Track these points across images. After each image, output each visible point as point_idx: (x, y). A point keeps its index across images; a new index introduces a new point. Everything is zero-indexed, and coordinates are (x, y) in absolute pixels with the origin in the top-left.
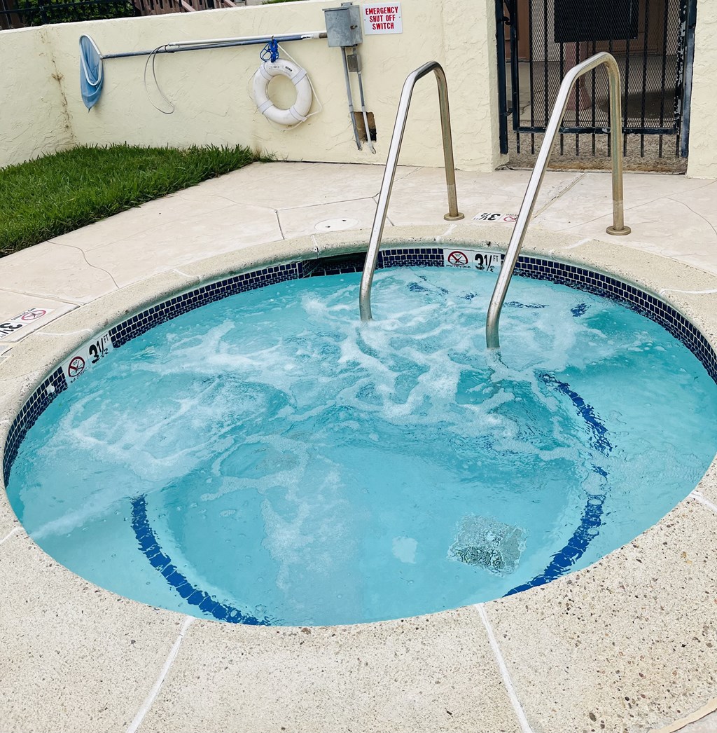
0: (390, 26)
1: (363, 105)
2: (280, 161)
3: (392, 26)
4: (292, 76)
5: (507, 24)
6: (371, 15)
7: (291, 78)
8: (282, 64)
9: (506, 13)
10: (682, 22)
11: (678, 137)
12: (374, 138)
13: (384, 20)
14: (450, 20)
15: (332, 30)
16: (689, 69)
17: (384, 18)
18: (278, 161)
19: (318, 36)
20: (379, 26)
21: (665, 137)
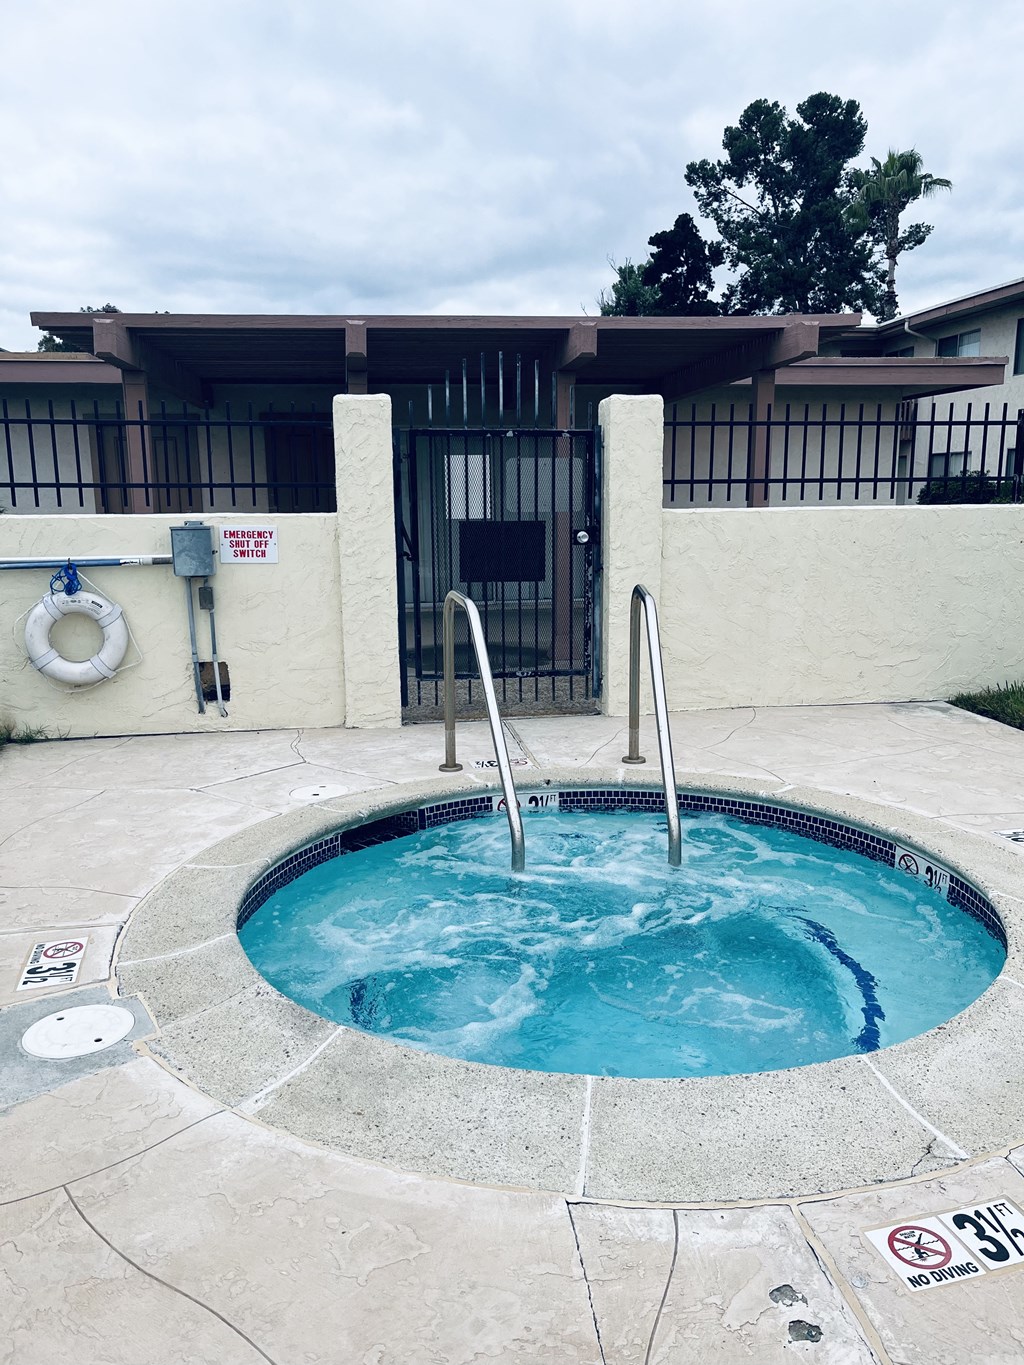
0: (259, 553)
1: (214, 652)
2: (52, 740)
3: (264, 554)
4: (101, 616)
5: (409, 559)
6: (232, 539)
7: (98, 617)
8: (84, 598)
9: (406, 549)
10: (589, 566)
11: (587, 678)
12: (226, 696)
13: (252, 546)
14: (350, 551)
15: (183, 554)
16: (597, 612)
17: (252, 544)
18: (47, 740)
19: (150, 561)
20: (243, 553)
21: (575, 678)
